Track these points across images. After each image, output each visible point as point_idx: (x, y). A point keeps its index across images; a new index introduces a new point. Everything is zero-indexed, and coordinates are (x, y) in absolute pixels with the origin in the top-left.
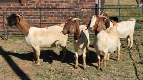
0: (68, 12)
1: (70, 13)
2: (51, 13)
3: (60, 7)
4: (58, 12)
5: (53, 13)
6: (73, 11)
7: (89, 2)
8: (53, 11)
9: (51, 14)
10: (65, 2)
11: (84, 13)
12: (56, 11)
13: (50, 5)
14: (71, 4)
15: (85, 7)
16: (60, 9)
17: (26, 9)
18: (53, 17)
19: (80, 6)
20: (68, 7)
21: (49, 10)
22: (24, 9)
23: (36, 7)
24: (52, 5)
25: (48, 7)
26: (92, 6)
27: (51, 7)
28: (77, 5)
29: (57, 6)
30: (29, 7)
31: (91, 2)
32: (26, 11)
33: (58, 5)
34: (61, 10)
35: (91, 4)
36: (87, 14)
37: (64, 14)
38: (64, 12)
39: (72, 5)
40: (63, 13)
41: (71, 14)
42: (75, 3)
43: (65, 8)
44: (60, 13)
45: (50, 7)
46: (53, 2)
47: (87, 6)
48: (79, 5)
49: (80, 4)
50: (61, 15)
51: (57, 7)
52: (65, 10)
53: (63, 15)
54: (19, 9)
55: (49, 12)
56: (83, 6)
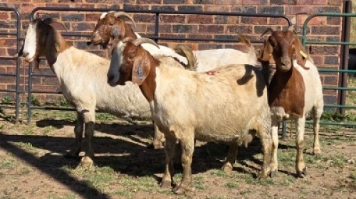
0: (241, 28)
1: (249, 31)
2: (177, 28)
3: (212, 9)
4: (204, 27)
5: (186, 29)
6: (258, 25)
8: (186, 23)
9: (177, 34)
12: (196, 21)
13: (177, 1)
15: (303, 11)
16: (214, 17)
17: (85, 13)
18: (186, 43)
19: (285, 6)
20: (243, 10)
21: (171, 19)
22: (76, 13)
23: (122, 8)
24: (183, 2)
25: (169, 8)
26: (330, 9)
27: (179, 8)
28: (276, 3)
29: (203, 6)
30: (96, 7)
32: (84, 21)
33: (204, 1)
34: (214, 21)
35: (326, 1)
36: (310, 35)
38: (225, 26)
39: (259, 2)
40: (222, 28)
43: (230, 11)
44: (211, 29)
45: (176, 9)
47: (311, 7)
48: (283, 3)
50: (213, 35)
51: (200, 7)
52: (229, 18)
53: (221, 37)
54: (60, 13)
55: (172, 24)
56: (298, 6)
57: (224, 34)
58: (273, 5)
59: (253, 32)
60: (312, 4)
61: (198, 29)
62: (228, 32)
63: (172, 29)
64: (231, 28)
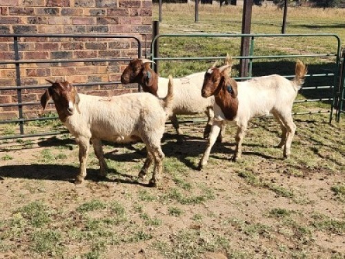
0: (74, 45)
1: (81, 47)
2: (13, 46)
3: (46, 28)
4: (40, 45)
5: (23, 47)
6: (88, 42)
7: (136, 15)
8: (22, 41)
10: (63, 14)
11: (121, 45)
12: (32, 39)
13: (11, 21)
14: (83, 19)
19: (109, 26)
20: (74, 29)
21: (7, 38)
24: (17, 22)
25: (4, 27)
26: (144, 28)
27: (13, 27)
28: (102, 23)
29: (37, 25)
31: (141, 15)
33: (38, 20)
34: (48, 39)
35: (141, 21)
36: (130, 49)
37: (61, 49)
38: (60, 44)
39: (87, 22)
40: (56, 45)
41: (85, 50)
42: (95, 18)
44: (47, 46)
45: (11, 29)
46: (19, 12)
47: (129, 26)
48: (108, 23)
49: (109, 21)
51: (35, 27)
53: (57, 53)
55: (8, 43)
56: (119, 25)
57: (59, 50)
58: (99, 25)
59: (85, 48)
60: (130, 23)
61: (35, 46)
62: (63, 48)
63: (8, 48)
64: (65, 45)
